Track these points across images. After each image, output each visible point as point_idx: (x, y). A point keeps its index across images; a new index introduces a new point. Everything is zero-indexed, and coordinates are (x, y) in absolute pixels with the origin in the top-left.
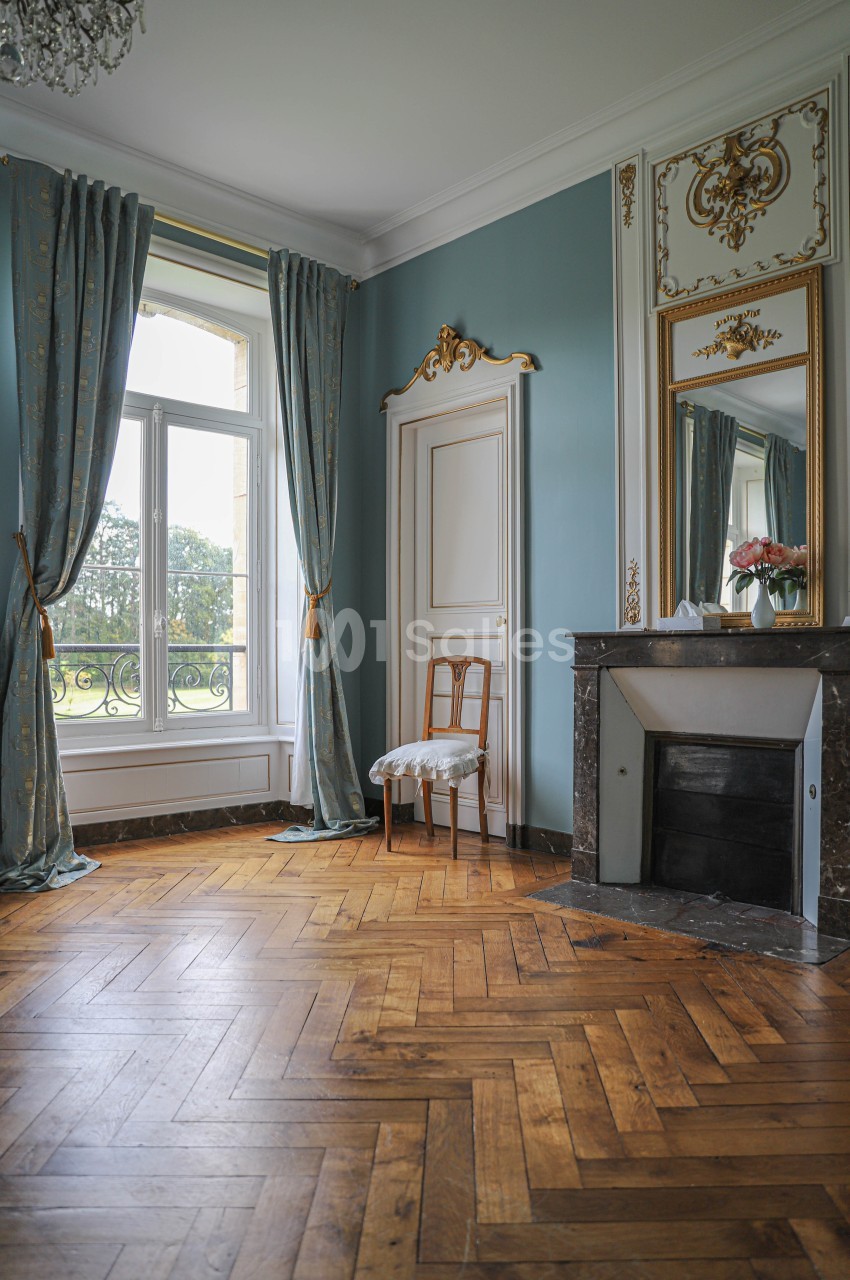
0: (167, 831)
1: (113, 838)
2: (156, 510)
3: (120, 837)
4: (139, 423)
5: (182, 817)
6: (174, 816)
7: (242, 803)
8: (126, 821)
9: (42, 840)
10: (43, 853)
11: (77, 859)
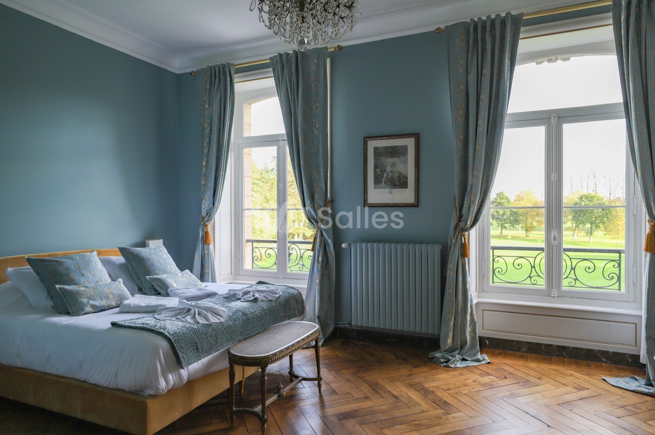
0: (554, 354)
1: (519, 349)
2: (553, 174)
3: (523, 350)
4: (544, 127)
5: (564, 348)
6: (558, 347)
7: (611, 350)
8: (527, 342)
9: (458, 342)
10: (459, 349)
11: (479, 356)
